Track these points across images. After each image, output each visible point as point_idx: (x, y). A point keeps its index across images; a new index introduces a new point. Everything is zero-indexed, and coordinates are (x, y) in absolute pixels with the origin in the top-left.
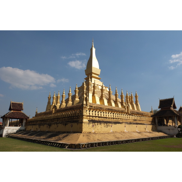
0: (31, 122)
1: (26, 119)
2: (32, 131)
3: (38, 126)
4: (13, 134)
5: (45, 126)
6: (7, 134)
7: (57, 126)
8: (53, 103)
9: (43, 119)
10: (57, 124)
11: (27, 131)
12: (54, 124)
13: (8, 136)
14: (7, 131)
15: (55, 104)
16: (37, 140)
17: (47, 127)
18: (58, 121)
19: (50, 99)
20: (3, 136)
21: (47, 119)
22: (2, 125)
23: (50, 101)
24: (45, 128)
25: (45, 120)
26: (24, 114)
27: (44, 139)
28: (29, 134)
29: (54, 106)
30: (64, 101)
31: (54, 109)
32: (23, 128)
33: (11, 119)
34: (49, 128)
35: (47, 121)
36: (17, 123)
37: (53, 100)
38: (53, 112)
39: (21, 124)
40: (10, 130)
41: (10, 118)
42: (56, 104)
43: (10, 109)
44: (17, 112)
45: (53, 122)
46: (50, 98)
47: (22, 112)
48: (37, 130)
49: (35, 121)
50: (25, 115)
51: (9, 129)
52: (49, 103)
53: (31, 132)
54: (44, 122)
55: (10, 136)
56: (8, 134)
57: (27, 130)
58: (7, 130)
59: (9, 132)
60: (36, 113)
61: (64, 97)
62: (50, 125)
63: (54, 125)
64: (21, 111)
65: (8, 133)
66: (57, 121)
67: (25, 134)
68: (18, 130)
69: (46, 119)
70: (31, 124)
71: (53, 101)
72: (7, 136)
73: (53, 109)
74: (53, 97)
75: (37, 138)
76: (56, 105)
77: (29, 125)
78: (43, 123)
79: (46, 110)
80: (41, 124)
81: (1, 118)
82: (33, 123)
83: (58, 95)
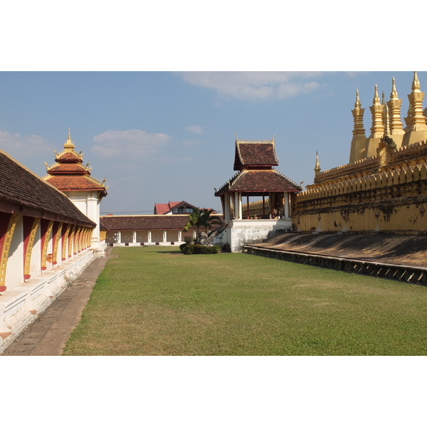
0: (310, 201)
1: (293, 195)
2: (321, 234)
3: (339, 213)
4: (258, 241)
5: (369, 213)
6: (242, 244)
7: (422, 213)
8: (373, 130)
9: (354, 190)
10: (417, 203)
11: (300, 233)
12: (405, 203)
13: (246, 248)
14: (241, 235)
15: (386, 133)
16: (354, 263)
17: (377, 216)
18: (420, 193)
19: (361, 116)
20: (233, 249)
21: (373, 187)
22: (224, 217)
23: (362, 126)
24: (367, 220)
25: (365, 192)
26: (283, 178)
27: (378, 258)
28: (314, 242)
29: (382, 140)
30: (418, 116)
31: (383, 153)
32: (287, 224)
33: (245, 198)
34: (387, 218)
35: (375, 197)
36: (264, 208)
37: (374, 118)
38: (383, 162)
39: (275, 211)
40: (247, 230)
41: (244, 194)
42: (388, 131)
43: (238, 166)
44: (260, 173)
45: (399, 196)
46: (362, 111)
47: (275, 170)
48: (337, 229)
49: (325, 198)
50: (286, 181)
51: (246, 227)
52: (358, 131)
53: (316, 236)
54: (360, 198)
55: (254, 250)
56: (244, 242)
57: (299, 230)
58: (239, 231)
59: (247, 238)
60: (317, 170)
61: (417, 99)
62: (388, 210)
63: (405, 207)
64: (270, 168)
65: (245, 240)
66: (416, 194)
67: (299, 242)
68: (272, 229)
69: (368, 188)
70: (312, 210)
71: (374, 123)
72: (243, 248)
73: (378, 150)
74: (373, 109)
75: (351, 255)
76: (389, 135)
77: (305, 212)
78: (355, 202)
79: (352, 159)
80: (350, 206)
81: (217, 194)
82: (317, 207)
83: (392, 97)
